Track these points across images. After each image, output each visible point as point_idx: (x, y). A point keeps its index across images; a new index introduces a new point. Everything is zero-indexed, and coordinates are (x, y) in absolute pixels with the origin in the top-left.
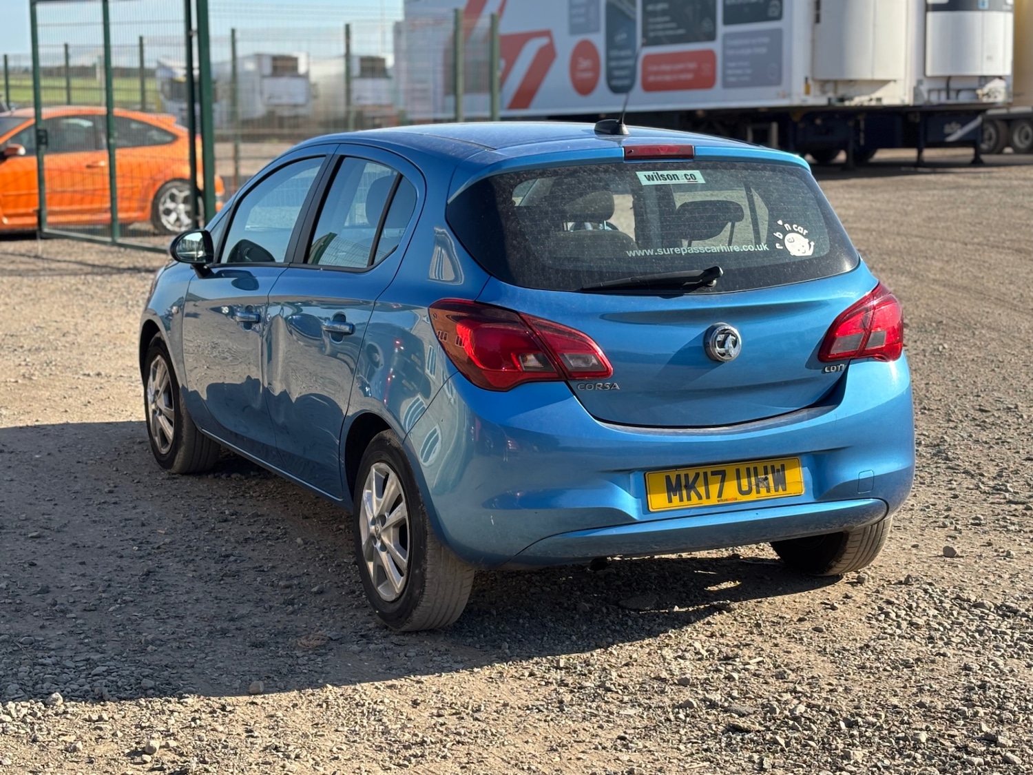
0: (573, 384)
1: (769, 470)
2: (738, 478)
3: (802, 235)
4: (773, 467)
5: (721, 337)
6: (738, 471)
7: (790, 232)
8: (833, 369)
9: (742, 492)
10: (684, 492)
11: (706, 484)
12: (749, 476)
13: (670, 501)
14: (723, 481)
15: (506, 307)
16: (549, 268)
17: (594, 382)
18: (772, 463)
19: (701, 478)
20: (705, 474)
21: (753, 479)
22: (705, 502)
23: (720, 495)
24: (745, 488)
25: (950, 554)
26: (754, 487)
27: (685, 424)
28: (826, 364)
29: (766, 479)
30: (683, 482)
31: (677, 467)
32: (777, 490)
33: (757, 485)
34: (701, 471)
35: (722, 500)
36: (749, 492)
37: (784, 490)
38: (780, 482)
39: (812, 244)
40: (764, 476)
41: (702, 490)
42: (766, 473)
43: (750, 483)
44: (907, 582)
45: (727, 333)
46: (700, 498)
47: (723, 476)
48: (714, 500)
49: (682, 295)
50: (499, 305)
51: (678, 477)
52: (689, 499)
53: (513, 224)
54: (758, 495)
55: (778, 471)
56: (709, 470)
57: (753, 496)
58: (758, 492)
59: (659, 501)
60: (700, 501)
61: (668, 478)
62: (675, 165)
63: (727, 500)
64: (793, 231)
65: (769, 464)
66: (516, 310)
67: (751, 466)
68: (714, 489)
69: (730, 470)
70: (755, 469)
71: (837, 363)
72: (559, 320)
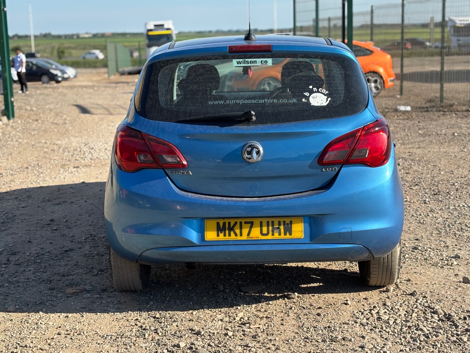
0: (167, 171)
1: (282, 223)
2: (261, 226)
3: (324, 94)
4: (284, 222)
5: (249, 149)
6: (261, 223)
7: (316, 92)
8: (329, 169)
9: (262, 234)
10: (227, 232)
11: (241, 228)
12: (268, 226)
13: (218, 235)
14: (251, 227)
15: (137, 129)
16: (165, 109)
17: (178, 170)
18: (284, 220)
19: (238, 225)
20: (241, 223)
21: (270, 228)
22: (239, 238)
23: (249, 234)
24: (265, 231)
25: (466, 282)
26: (271, 232)
27: (232, 195)
28: (324, 167)
29: (279, 228)
30: (227, 226)
31: (224, 218)
32: (285, 234)
33: (273, 231)
34: (238, 221)
35: (250, 238)
36: (267, 234)
37: (290, 234)
38: (288, 230)
39: (329, 99)
40: (277, 226)
41: (238, 231)
42: (280, 225)
43: (268, 230)
44: (412, 294)
45: (253, 147)
46: (236, 235)
47: (252, 225)
48: (244, 237)
49: (232, 126)
50: (134, 128)
51: (224, 223)
52: (230, 235)
53: (154, 87)
54: (273, 236)
55: (288, 224)
56: (243, 221)
57: (270, 237)
58: (273, 235)
59: (211, 235)
60: (236, 237)
61: (218, 224)
62: (258, 56)
63: (251, 238)
64: (318, 92)
65: (282, 220)
66: (141, 131)
67: (270, 220)
68: (245, 231)
69: (257, 222)
70: (273, 222)
71: (333, 166)
72: (161, 136)
